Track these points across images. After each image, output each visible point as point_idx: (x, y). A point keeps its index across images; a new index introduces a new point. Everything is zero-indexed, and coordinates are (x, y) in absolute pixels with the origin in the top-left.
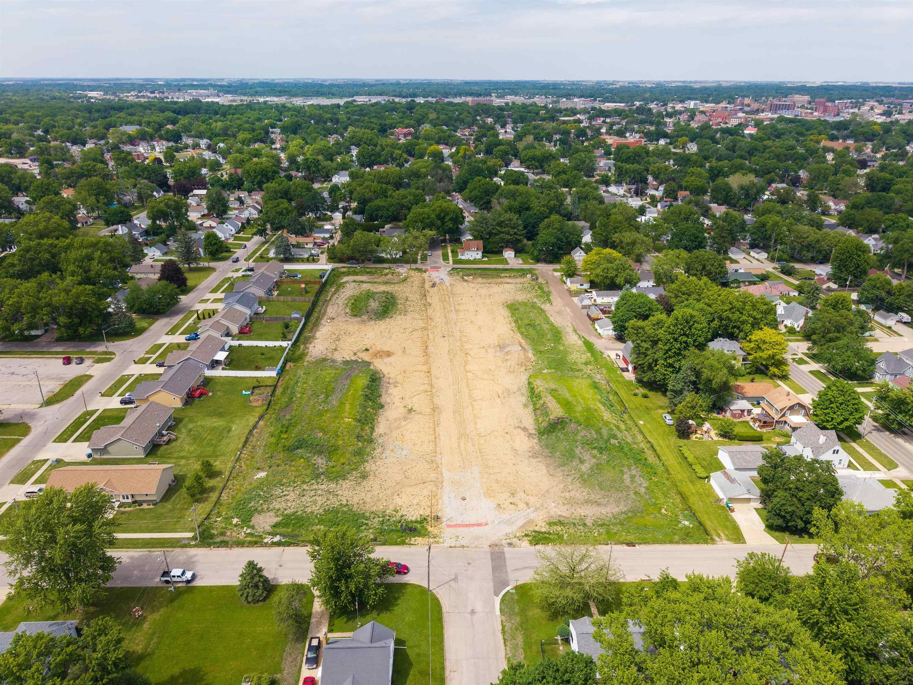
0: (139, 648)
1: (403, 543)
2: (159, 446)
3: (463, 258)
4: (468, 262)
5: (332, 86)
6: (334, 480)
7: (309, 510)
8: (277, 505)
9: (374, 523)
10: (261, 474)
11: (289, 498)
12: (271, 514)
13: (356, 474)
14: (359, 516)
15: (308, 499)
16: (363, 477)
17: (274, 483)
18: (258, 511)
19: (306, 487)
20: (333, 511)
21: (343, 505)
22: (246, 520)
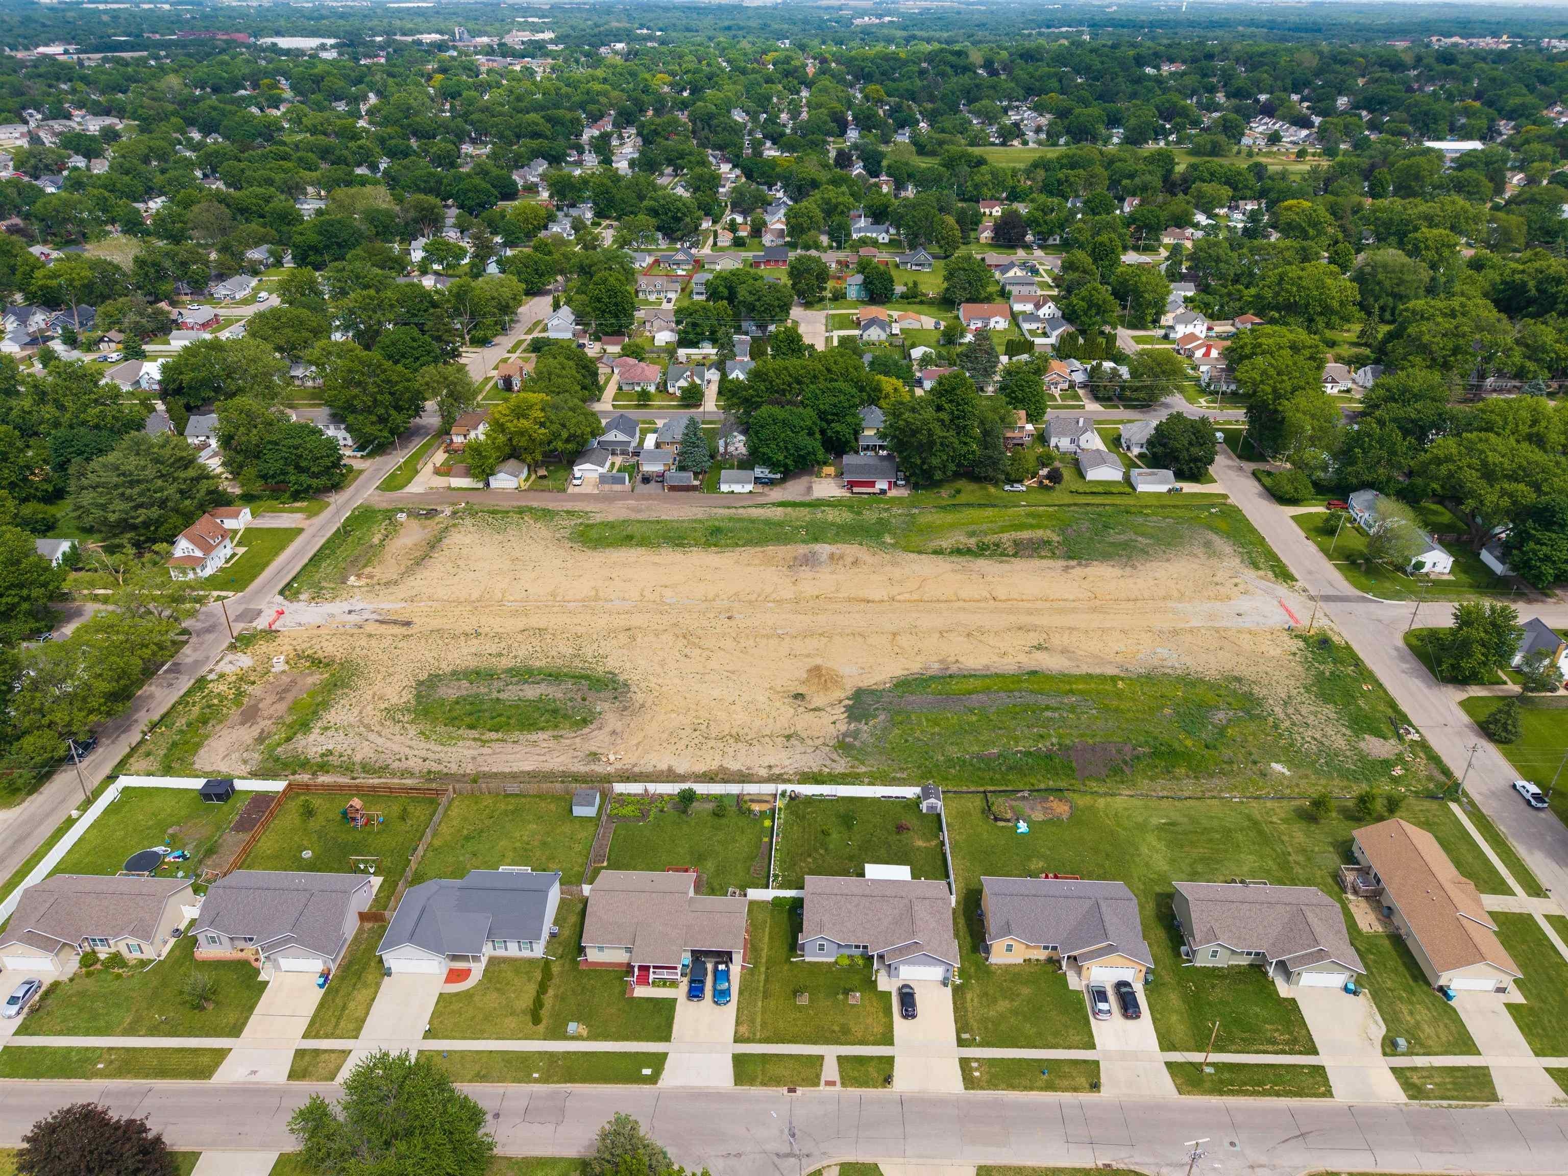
6: (1259, 702)
7: (1333, 716)
8: (1340, 743)
9: (1328, 669)
10: (1277, 767)
11: (1318, 736)
12: (1362, 745)
13: (1235, 685)
14: (1320, 678)
15: (1311, 720)
16: (1238, 680)
17: (1292, 755)
18: (1362, 757)
19: (1287, 723)
20: (1325, 698)
21: (1308, 690)
22: (1387, 765)
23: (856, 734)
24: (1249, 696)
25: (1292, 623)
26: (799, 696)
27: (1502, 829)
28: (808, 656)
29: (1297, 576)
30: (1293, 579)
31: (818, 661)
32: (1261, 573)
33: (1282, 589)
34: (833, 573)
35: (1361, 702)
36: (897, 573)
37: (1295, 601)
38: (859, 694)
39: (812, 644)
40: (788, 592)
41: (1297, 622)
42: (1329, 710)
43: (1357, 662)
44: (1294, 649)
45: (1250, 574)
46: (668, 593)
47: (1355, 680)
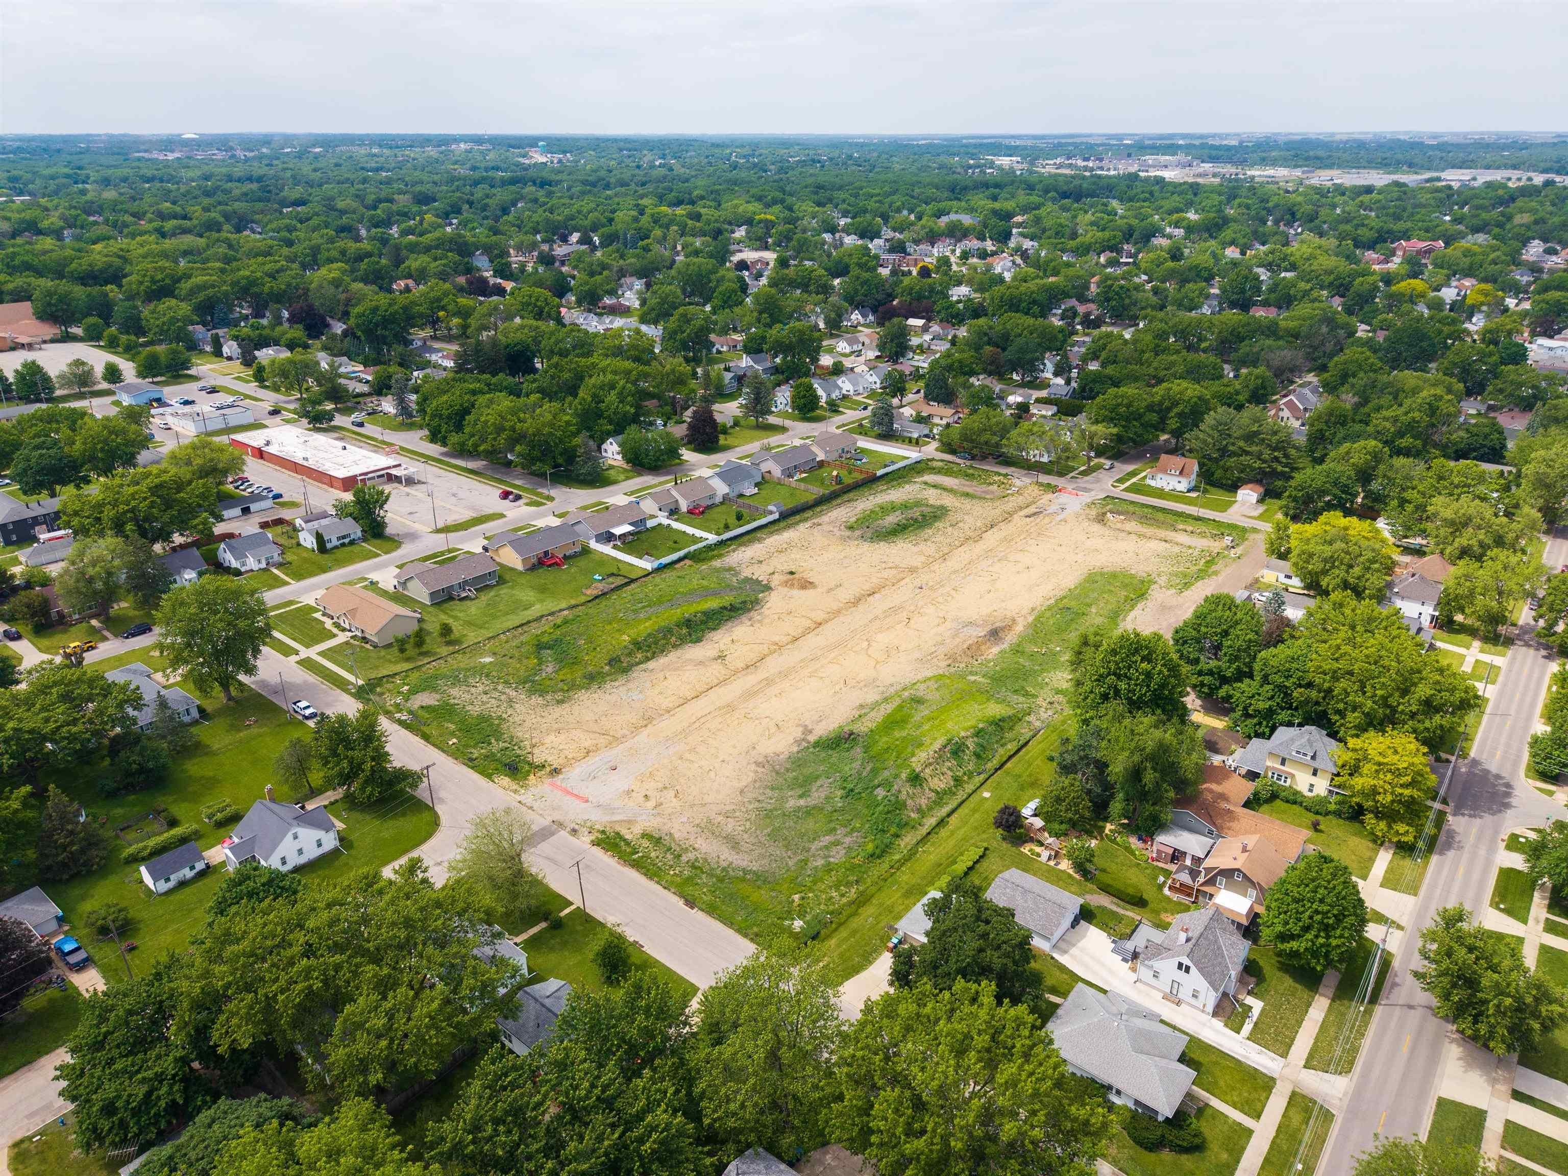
0: (216, 746)
1: (489, 776)
2: (451, 598)
3: (1152, 483)
4: (1160, 493)
5: (1443, 147)
6: (531, 692)
7: (469, 708)
8: (454, 692)
9: (496, 746)
10: (488, 660)
11: (473, 690)
12: (438, 697)
13: (559, 696)
14: (497, 733)
15: (485, 698)
16: (560, 702)
17: (483, 672)
18: (434, 689)
19: (500, 687)
20: (484, 719)
21: (500, 718)
22: (414, 691)
24: (542, 693)
25: (558, 779)
27: (325, 686)
29: (597, 852)
30: (595, 843)
32: (638, 830)
33: (600, 819)
35: (452, 727)
37: (574, 812)
41: (553, 785)
42: (474, 710)
43: (471, 763)
44: (536, 751)
45: (646, 822)
47: (467, 746)
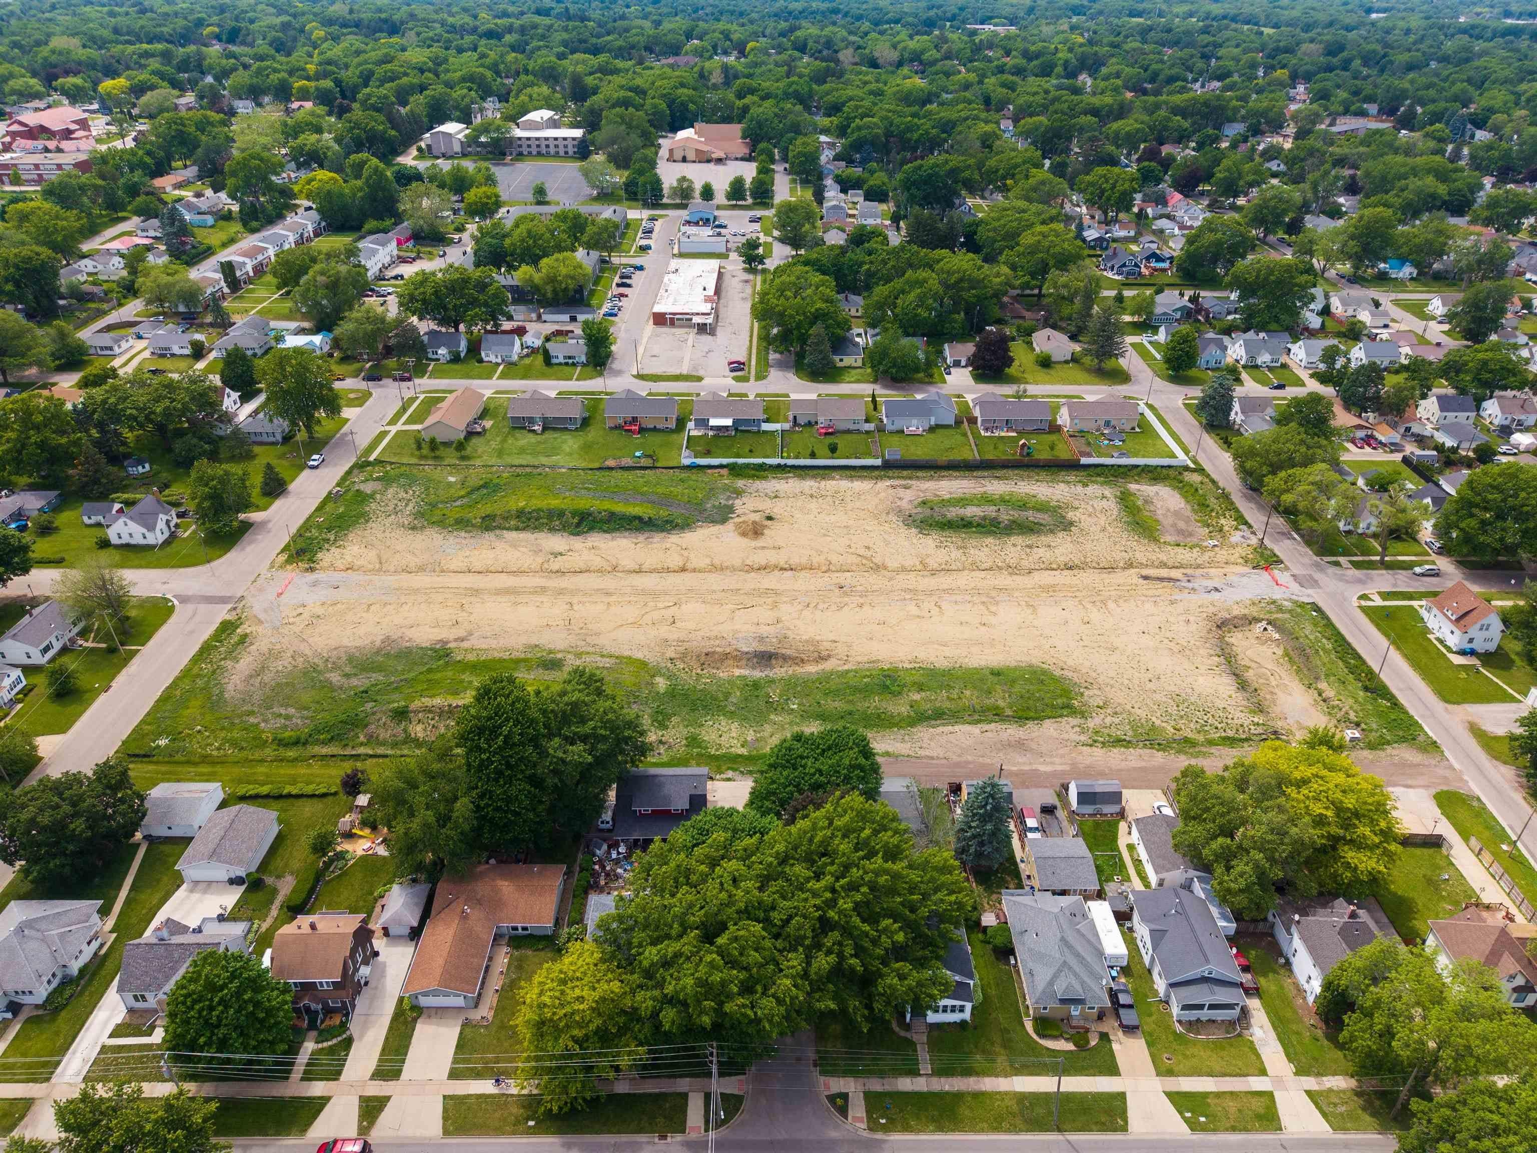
23: (729, 498)
26: (770, 518)
28: (763, 548)
31: (754, 543)
34: (736, 632)
36: (664, 631)
38: (724, 521)
39: (760, 558)
40: (787, 611)
46: (914, 610)
